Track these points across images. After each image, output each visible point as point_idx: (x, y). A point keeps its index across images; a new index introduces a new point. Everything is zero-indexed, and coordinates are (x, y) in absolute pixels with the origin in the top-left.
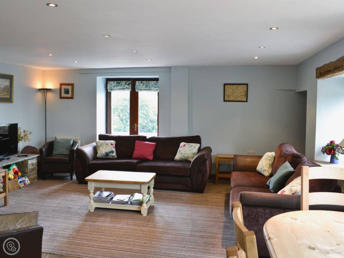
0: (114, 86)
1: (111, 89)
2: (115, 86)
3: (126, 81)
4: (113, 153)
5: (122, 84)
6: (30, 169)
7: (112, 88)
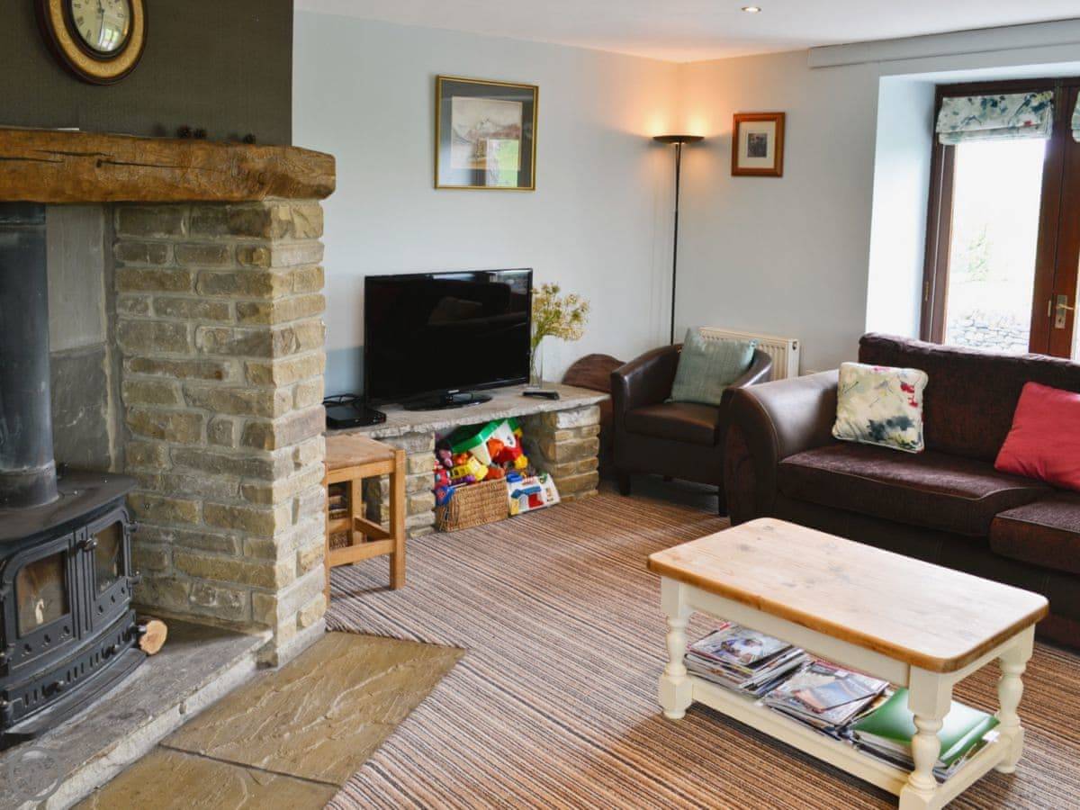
0: (970, 119)
1: (955, 134)
2: (974, 117)
3: (1028, 95)
4: (904, 429)
5: (1009, 106)
6: (567, 447)
7: (958, 130)
